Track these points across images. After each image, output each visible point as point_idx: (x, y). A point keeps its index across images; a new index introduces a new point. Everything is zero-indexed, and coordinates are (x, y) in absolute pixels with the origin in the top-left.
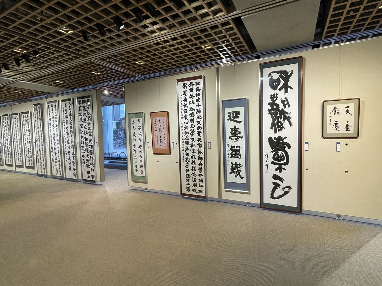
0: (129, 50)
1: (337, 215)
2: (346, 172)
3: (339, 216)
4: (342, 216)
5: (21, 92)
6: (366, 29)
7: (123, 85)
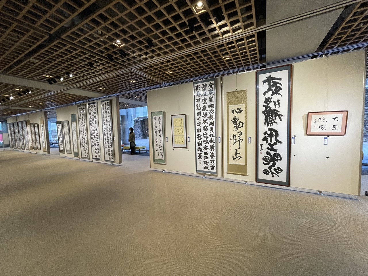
0: (147, 66)
1: (319, 191)
2: (327, 157)
3: (320, 192)
4: (323, 192)
5: (71, 97)
6: (339, 46)
7: (146, 91)
